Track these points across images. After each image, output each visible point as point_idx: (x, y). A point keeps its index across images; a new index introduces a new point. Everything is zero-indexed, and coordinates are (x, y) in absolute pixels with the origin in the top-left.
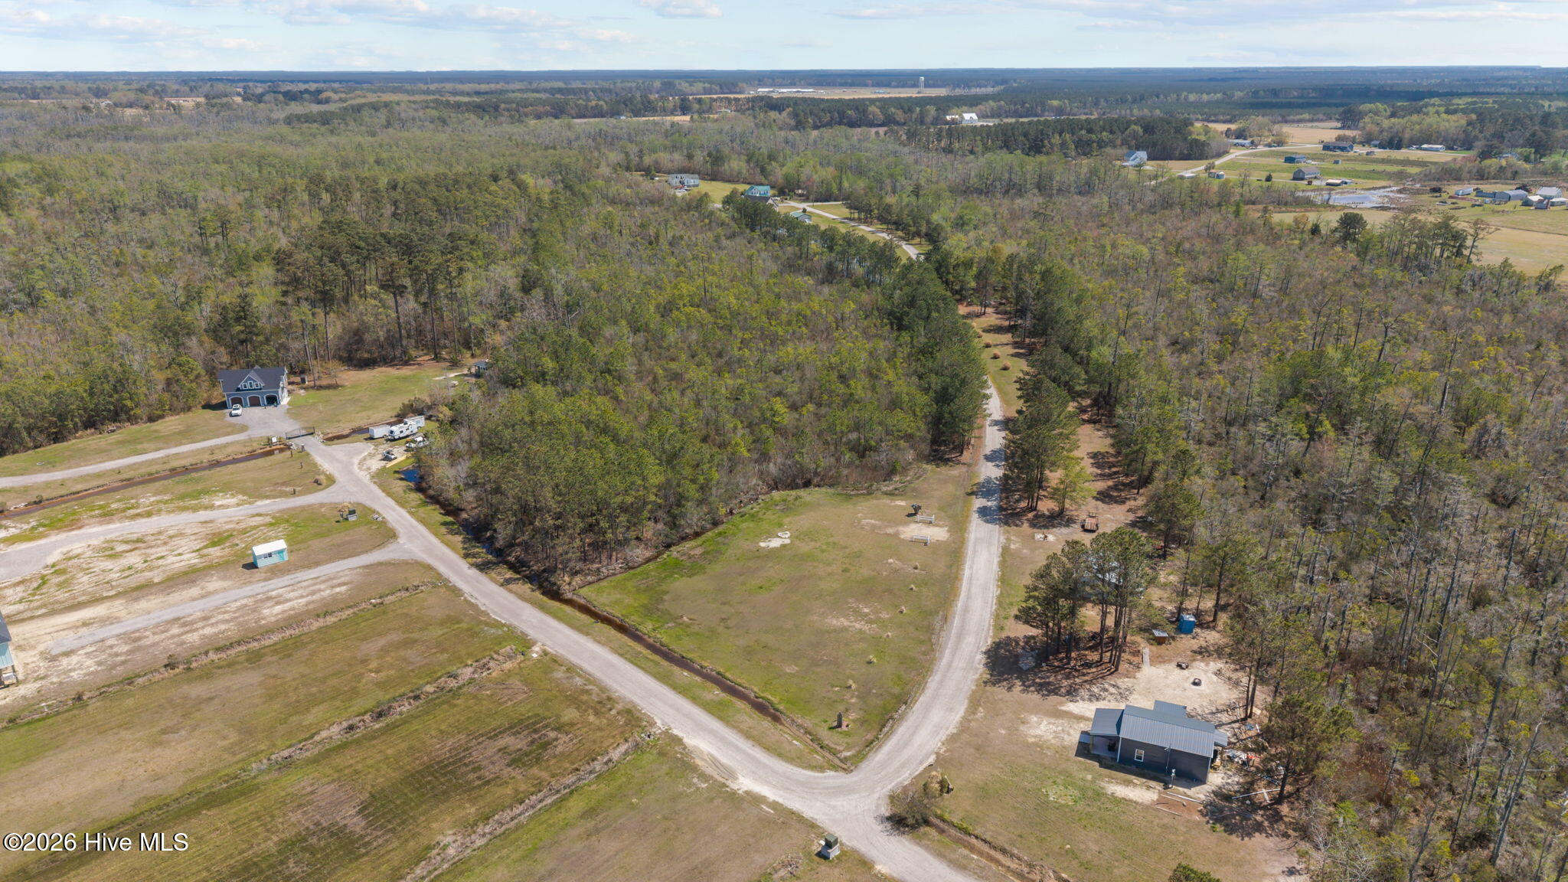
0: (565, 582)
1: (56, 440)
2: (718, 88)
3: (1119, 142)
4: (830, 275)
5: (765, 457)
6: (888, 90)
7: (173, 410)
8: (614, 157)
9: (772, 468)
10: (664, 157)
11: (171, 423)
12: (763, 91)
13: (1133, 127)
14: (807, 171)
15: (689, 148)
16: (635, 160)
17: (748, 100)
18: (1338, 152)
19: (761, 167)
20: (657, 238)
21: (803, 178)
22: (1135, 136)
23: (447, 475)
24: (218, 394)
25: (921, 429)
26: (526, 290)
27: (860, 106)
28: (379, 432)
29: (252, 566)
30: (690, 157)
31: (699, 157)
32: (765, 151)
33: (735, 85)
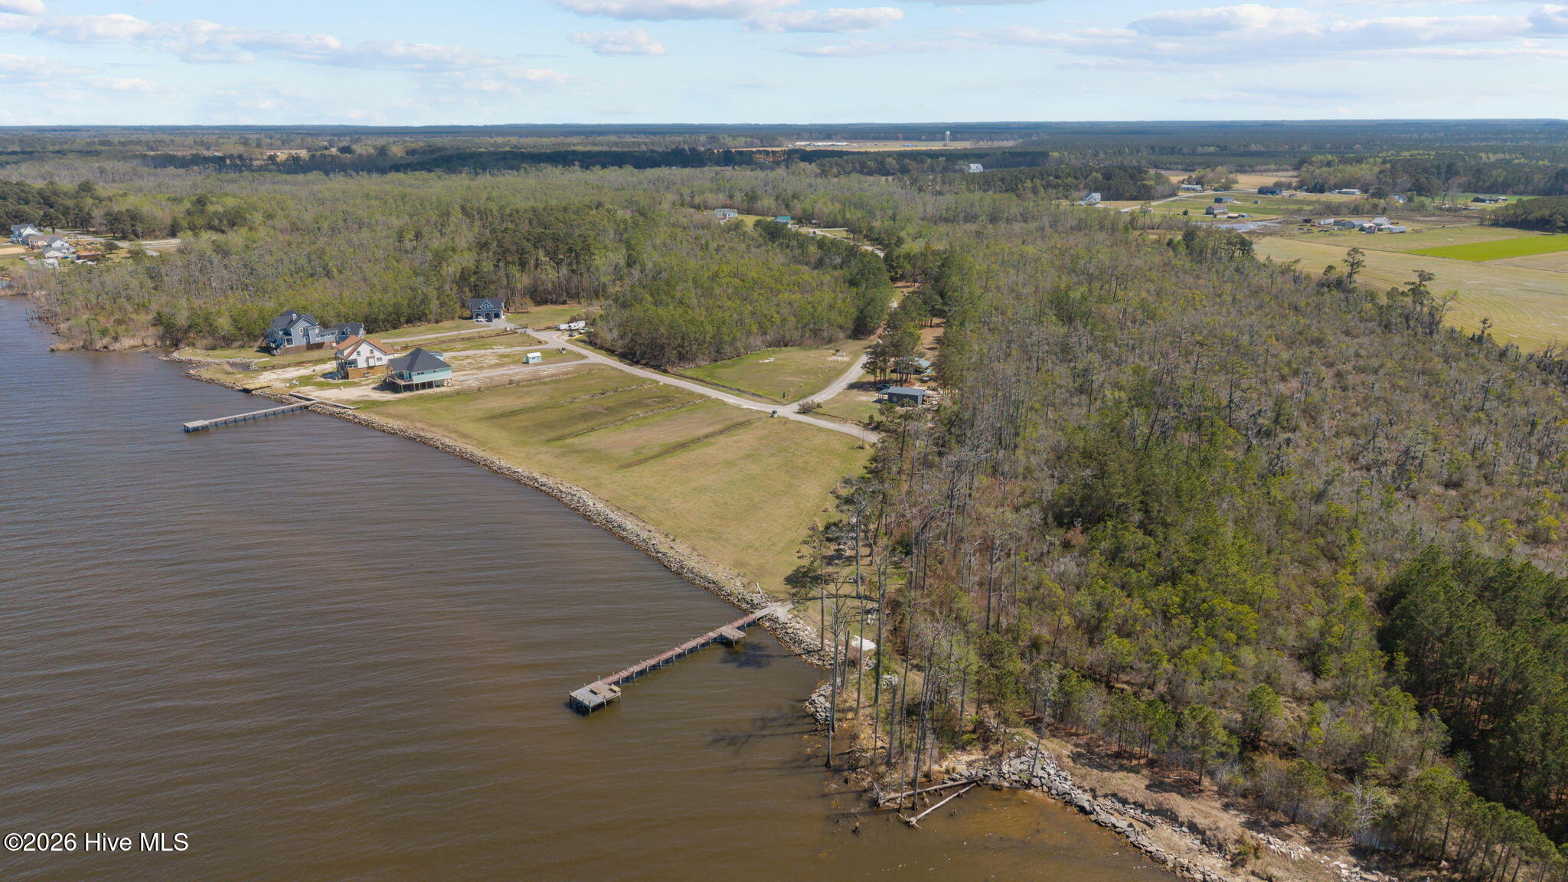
0: (669, 369)
1: (394, 328)
2: (758, 142)
3: (1082, 186)
4: (819, 264)
5: (765, 333)
6: (917, 143)
7: (447, 319)
8: (671, 197)
9: (768, 338)
10: (711, 198)
11: (446, 324)
12: (800, 144)
13: (1094, 174)
14: (819, 205)
15: (730, 190)
16: (688, 199)
17: (784, 152)
18: (1270, 196)
19: (786, 202)
20: (707, 246)
21: (816, 211)
22: (1095, 181)
23: (609, 336)
24: (467, 313)
25: (850, 325)
26: (629, 265)
27: (880, 157)
28: (563, 326)
29: (527, 363)
30: (731, 197)
31: (739, 197)
32: (790, 193)
33: (774, 139)
